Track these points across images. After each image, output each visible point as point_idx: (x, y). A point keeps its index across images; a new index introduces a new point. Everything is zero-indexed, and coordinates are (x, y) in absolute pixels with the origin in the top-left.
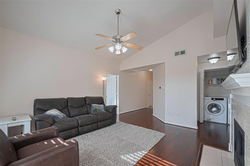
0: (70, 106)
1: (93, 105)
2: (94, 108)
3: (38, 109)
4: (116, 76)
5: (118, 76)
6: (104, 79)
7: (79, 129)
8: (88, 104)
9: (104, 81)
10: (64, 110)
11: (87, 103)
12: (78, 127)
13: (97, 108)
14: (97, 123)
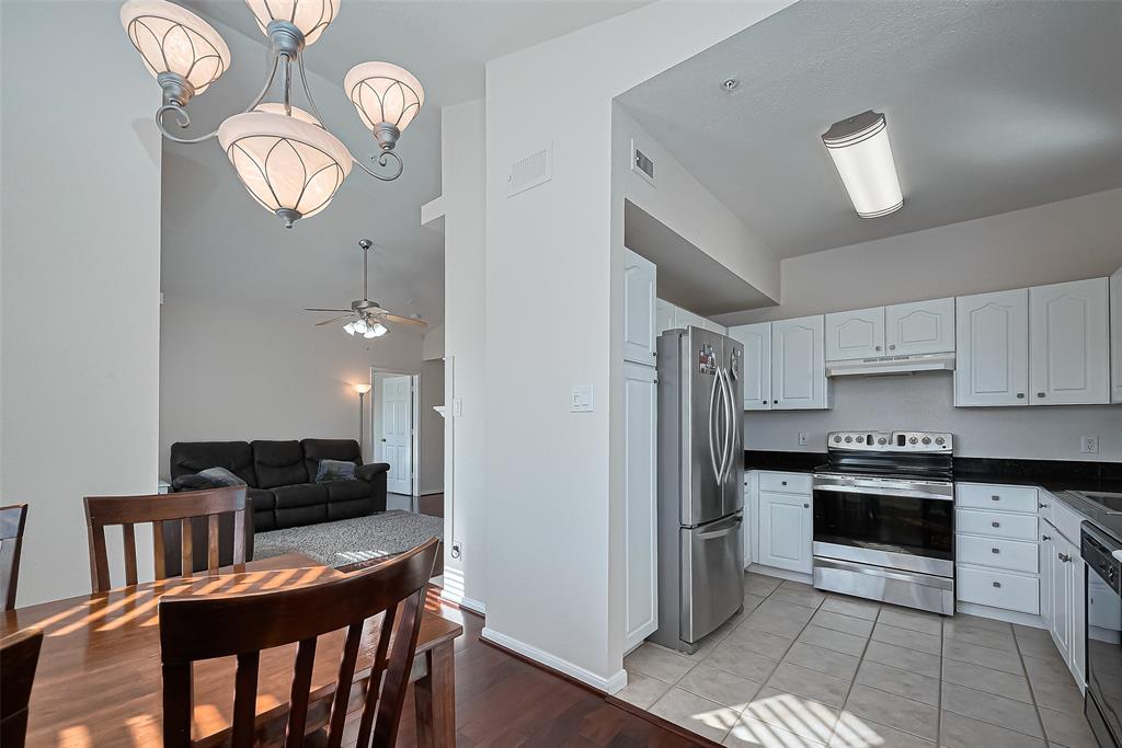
0: (259, 463)
1: (325, 461)
2: (326, 469)
3: (180, 465)
4: (409, 377)
5: (416, 377)
6: (363, 388)
7: (277, 514)
8: (310, 460)
9: (362, 395)
10: (244, 471)
11: (307, 456)
12: (272, 509)
13: (335, 469)
14: (324, 506)
